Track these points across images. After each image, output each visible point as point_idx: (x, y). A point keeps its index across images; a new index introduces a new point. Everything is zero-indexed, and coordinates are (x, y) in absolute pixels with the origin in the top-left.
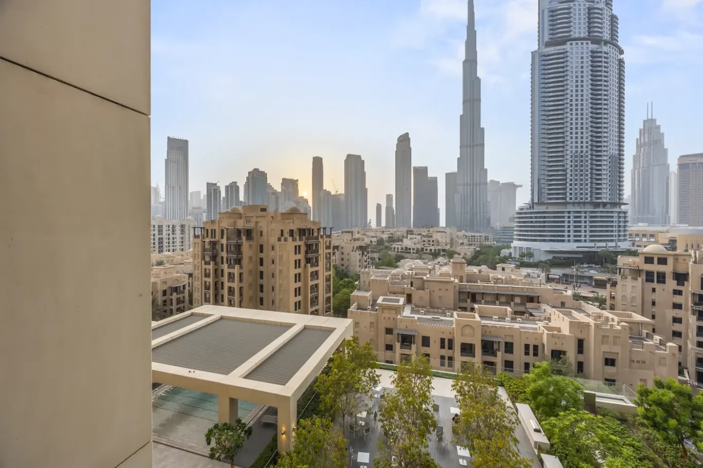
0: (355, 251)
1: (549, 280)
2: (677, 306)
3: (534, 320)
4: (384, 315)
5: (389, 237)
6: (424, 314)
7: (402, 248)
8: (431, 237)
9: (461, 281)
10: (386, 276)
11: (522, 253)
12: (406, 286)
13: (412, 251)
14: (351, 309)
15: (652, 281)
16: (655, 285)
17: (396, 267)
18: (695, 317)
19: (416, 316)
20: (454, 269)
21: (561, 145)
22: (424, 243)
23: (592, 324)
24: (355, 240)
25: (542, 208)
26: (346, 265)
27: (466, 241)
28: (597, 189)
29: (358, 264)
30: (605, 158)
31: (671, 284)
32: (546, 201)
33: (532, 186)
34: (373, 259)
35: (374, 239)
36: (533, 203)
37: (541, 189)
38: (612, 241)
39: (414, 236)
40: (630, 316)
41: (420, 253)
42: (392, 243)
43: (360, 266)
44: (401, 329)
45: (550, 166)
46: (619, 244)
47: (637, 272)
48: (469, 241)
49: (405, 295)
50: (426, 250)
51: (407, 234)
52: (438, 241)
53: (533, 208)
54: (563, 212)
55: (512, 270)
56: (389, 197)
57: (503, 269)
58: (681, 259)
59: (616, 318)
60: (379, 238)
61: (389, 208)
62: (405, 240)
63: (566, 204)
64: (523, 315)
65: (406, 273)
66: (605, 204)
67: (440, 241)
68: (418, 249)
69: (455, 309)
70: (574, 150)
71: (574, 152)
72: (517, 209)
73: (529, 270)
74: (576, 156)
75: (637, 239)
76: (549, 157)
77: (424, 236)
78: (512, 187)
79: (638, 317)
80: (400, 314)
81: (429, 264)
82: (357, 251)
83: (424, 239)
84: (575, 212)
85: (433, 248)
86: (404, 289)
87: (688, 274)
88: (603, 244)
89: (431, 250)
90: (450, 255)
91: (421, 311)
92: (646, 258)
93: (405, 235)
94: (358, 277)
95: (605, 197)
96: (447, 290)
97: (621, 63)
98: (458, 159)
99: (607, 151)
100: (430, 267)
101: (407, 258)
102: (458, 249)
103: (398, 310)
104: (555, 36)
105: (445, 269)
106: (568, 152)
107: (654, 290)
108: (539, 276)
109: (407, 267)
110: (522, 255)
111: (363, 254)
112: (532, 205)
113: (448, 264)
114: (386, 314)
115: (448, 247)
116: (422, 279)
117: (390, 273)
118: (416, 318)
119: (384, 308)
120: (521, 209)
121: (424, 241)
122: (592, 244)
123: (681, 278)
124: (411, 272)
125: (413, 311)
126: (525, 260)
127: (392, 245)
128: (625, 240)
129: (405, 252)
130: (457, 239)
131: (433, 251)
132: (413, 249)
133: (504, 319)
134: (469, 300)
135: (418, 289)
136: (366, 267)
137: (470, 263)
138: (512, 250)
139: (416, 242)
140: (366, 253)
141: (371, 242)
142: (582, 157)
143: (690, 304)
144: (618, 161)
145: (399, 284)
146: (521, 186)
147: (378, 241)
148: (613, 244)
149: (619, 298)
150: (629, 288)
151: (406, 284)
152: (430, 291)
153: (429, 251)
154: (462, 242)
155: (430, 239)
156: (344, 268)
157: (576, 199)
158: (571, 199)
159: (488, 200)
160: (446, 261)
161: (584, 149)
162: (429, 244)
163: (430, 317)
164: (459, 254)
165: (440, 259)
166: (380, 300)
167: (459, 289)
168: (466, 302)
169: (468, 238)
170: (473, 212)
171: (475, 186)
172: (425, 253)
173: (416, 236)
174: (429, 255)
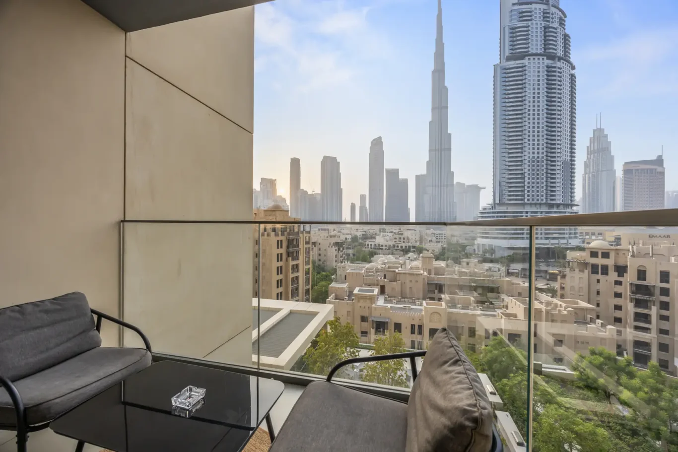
0: (332, 247)
1: (509, 274)
2: (618, 295)
3: (494, 308)
4: (360, 304)
5: (363, 235)
6: (396, 304)
7: (375, 245)
8: (402, 234)
9: (430, 273)
10: (362, 270)
11: (485, 249)
12: (379, 278)
13: (384, 248)
14: (329, 299)
15: (597, 273)
16: (599, 276)
17: (370, 262)
18: (633, 304)
19: (389, 305)
20: (423, 263)
21: (520, 151)
22: (396, 240)
23: (544, 310)
24: (331, 237)
25: (503, 209)
26: (322, 260)
27: (434, 239)
28: (552, 191)
29: (334, 259)
30: (559, 163)
31: (613, 276)
32: (506, 202)
33: (494, 188)
34: (348, 255)
35: (349, 237)
36: (495, 204)
37: (502, 191)
38: (564, 238)
39: (386, 234)
40: (577, 304)
41: (392, 250)
42: (365, 240)
43: (336, 261)
44: (377, 316)
45: (510, 170)
46: (570, 241)
47: (584, 265)
48: (437, 239)
49: (379, 287)
50: (398, 246)
51: (380, 232)
52: (408, 239)
53: (495, 208)
54: (521, 212)
55: (475, 265)
56: (363, 197)
57: (468, 264)
58: (621, 253)
59: (564, 305)
60: (353, 236)
61: (362, 208)
62: (377, 237)
63: (524, 205)
64: (484, 304)
65: (379, 267)
66: (558, 205)
67: (410, 239)
68: (390, 245)
69: (424, 299)
70: (531, 155)
71: (531, 157)
72: (481, 209)
73: (491, 265)
74: (534, 162)
75: (587, 237)
76: (509, 161)
77: (395, 233)
78: (476, 189)
79: (583, 304)
80: (374, 303)
81: (400, 259)
82: (334, 247)
83: (395, 236)
84: (532, 212)
85: (403, 245)
86: (378, 281)
87: (627, 267)
88: (556, 241)
89: (402, 247)
90: (420, 251)
91: (394, 301)
92: (592, 252)
93: (378, 232)
94: (334, 271)
95: (559, 199)
96: (417, 281)
97: (573, 77)
98: (427, 162)
99: (560, 157)
100: (401, 262)
101: (380, 254)
102: (427, 246)
103: (372, 299)
104: (514, 52)
105: (415, 263)
106: (526, 158)
107: (598, 281)
108: (499, 270)
109: (380, 261)
110: (485, 252)
111: (339, 249)
112: (494, 205)
113: (418, 259)
114: (362, 303)
115: (418, 244)
116: (395, 271)
117: (364, 267)
118: (389, 307)
119: (360, 298)
120: (484, 209)
121: (396, 238)
122: (547, 241)
123: (621, 270)
124: (384, 266)
125: (386, 301)
126: (488, 256)
127: (365, 242)
128: (576, 237)
129: (378, 249)
130: (426, 237)
131: (404, 247)
132: (386, 246)
133: (468, 307)
134: (436, 291)
135: (391, 281)
136: (342, 262)
137: (437, 258)
138: (476, 247)
139: (388, 239)
140: (341, 249)
141: (346, 239)
142: (538, 162)
143: (629, 293)
144: (570, 166)
145: (374, 276)
146: (484, 188)
147: (352, 238)
148: (564, 241)
149: (567, 288)
150: (577, 279)
151: (380, 276)
152: (401, 282)
153: (400, 248)
154: (430, 239)
155: (400, 236)
156: (321, 263)
157: (533, 200)
158: (528, 200)
159: (455, 201)
160: (415, 256)
161: (540, 155)
162: (400, 241)
163: (401, 306)
164: (428, 251)
165: (410, 255)
166: (356, 291)
167: (428, 281)
168: (434, 293)
169: (436, 235)
170: (441, 211)
171: (442, 188)
172: (397, 250)
173: (388, 234)
174: (400, 251)
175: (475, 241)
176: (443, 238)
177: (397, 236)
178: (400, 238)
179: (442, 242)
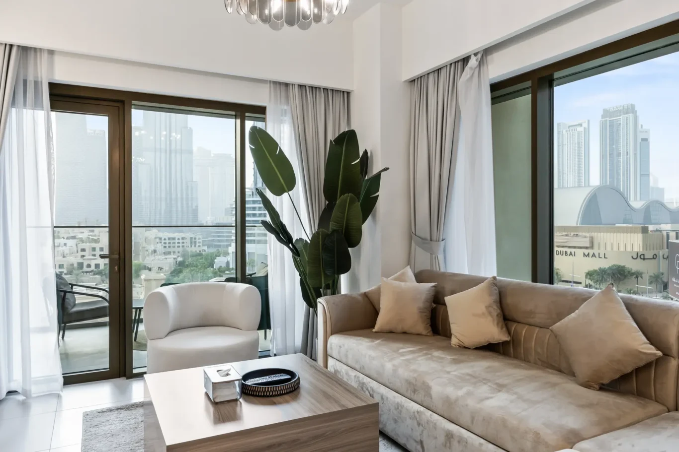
8: (97, 241)
22: (83, 253)
27: (160, 247)
39: (62, 241)
48: (165, 247)
50: (89, 266)
77: (82, 241)
83: (83, 245)
89: (97, 266)
102: (149, 261)
112: (255, 190)
121: (83, 250)
130: (145, 245)
138: (229, 258)
153: (93, 268)
154: (153, 248)
155: (94, 245)
159: (194, 180)
162: (94, 255)
164: (150, 269)
169: (163, 241)
170: (171, 199)
171: (173, 155)
172: (87, 272)
173: (65, 241)
174: (94, 274)
175: (229, 248)
176: (177, 245)
177: (87, 246)
178: (94, 249)
179: (174, 252)
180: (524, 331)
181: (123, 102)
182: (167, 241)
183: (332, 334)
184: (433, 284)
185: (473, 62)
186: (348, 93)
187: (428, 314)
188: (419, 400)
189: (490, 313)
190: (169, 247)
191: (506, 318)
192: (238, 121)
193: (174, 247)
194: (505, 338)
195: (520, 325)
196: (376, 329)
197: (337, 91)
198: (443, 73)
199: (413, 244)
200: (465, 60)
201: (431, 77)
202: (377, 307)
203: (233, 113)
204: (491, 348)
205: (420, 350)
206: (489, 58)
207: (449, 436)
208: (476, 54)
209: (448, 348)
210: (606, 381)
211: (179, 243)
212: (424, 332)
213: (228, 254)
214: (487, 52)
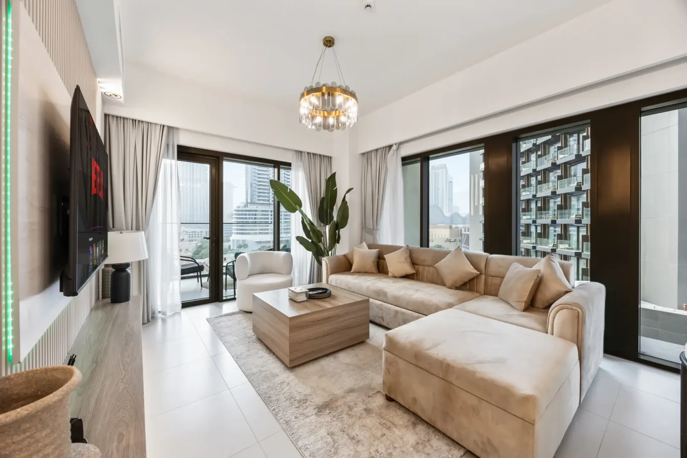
25: (254, 208)
32: (256, 202)
33: (246, 188)
37: (253, 191)
112: (247, 204)
120: (238, 207)
176: (197, 236)
179: (195, 240)
180: (421, 268)
181: (218, 158)
182: (191, 234)
183: (331, 274)
184: (377, 250)
185: (394, 148)
186: (331, 157)
187: (376, 263)
188: (381, 299)
189: (406, 261)
190: (192, 237)
191: (414, 263)
192: (276, 170)
193: (195, 237)
194: (414, 272)
195: (419, 266)
196: (352, 271)
197: (326, 156)
198: (379, 152)
199: (364, 232)
200: (390, 147)
201: (373, 154)
202: (351, 261)
203: (273, 165)
204: (407, 277)
205: (376, 279)
206: (401, 146)
207: (397, 312)
208: (396, 144)
209: (388, 277)
210: (458, 285)
211: (198, 235)
212: (374, 272)
213: (230, 241)
214: (401, 143)
